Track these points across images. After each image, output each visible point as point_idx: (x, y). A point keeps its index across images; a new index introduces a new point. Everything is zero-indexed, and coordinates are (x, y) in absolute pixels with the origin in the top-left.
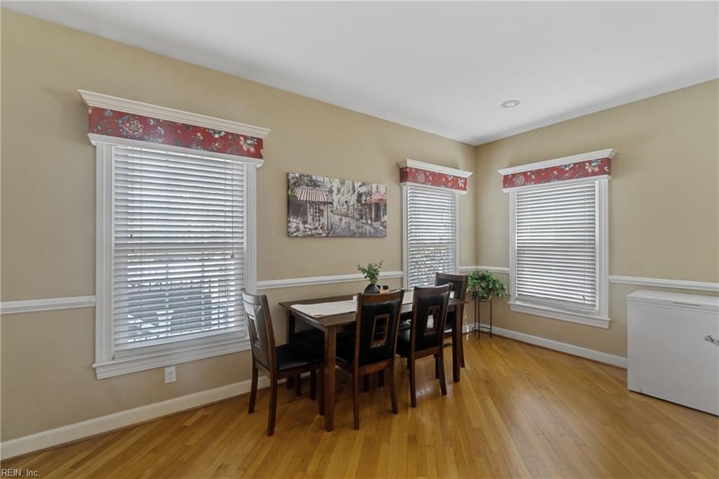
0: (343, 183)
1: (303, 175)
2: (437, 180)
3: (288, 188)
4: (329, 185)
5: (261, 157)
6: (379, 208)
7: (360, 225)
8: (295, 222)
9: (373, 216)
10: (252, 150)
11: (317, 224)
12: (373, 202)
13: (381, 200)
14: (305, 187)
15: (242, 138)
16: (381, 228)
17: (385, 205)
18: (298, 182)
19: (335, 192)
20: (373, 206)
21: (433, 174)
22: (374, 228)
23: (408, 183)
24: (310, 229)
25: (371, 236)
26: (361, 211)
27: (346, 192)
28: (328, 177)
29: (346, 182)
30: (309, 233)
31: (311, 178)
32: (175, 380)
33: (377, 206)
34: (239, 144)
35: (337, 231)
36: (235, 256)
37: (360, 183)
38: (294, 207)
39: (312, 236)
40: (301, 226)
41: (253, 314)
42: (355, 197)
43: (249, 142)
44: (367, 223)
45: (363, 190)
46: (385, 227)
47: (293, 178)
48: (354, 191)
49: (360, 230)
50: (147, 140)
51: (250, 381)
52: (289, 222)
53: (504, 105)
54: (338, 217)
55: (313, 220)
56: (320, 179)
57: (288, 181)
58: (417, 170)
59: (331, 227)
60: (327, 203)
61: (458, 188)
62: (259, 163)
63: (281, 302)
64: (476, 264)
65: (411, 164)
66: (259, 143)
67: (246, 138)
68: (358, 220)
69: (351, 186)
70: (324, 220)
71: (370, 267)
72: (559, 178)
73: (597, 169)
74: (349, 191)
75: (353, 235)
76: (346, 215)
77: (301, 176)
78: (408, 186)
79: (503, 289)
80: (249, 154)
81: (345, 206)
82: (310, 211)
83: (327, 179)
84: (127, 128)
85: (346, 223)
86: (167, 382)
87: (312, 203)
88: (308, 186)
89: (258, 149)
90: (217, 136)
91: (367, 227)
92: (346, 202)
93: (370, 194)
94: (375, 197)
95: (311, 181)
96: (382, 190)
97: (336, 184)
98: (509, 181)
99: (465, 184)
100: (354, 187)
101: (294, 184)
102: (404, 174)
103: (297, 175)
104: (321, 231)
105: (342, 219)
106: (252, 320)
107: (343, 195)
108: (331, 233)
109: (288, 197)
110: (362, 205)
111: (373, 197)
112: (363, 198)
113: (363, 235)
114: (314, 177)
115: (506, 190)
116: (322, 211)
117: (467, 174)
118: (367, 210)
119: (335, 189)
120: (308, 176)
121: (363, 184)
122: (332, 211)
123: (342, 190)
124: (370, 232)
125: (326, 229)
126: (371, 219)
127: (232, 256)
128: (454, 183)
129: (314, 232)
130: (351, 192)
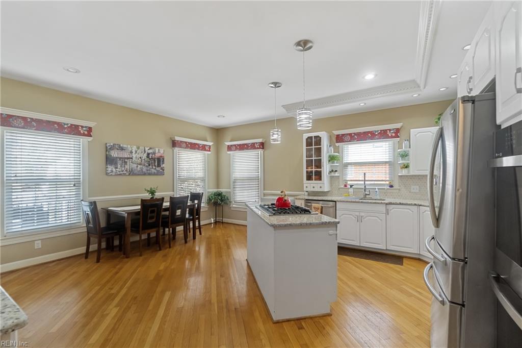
0: (138, 148)
1: (115, 144)
2: (193, 147)
3: (106, 151)
4: (130, 149)
5: (91, 136)
6: (160, 161)
7: (149, 169)
8: (110, 168)
9: (156, 164)
10: (86, 133)
11: (123, 169)
12: (156, 157)
13: (161, 156)
14: (116, 150)
15: (80, 127)
16: (161, 170)
17: (163, 159)
18: (112, 148)
19: (134, 152)
20: (156, 160)
21: (191, 144)
22: (157, 171)
23: (176, 148)
24: (119, 171)
25: (154, 174)
26: (149, 162)
27: (140, 152)
29: (140, 147)
30: (119, 173)
31: (120, 145)
32: (40, 247)
33: (159, 159)
34: (79, 130)
35: (135, 172)
36: (76, 185)
37: (148, 148)
38: (109, 160)
39: (120, 175)
40: (114, 170)
41: (89, 210)
42: (145, 155)
43: (84, 129)
44: (153, 168)
45: (150, 151)
46: (164, 170)
47: (109, 146)
48: (145, 152)
49: (149, 172)
50: (26, 129)
51: (86, 247)
52: (107, 168)
53: (219, 116)
54: (135, 165)
55: (121, 166)
56: (124, 146)
57: (106, 147)
58: (181, 142)
59: (132, 170)
60: (129, 158)
61: (206, 150)
62: (90, 139)
63: (103, 207)
64: (218, 188)
65: (177, 138)
66: (90, 129)
67: (82, 127)
68: (147, 166)
69: (143, 150)
70: (127, 167)
71: (151, 189)
72: (247, 149)
73: (258, 146)
74: (142, 152)
75: (145, 174)
76: (140, 164)
78: (176, 149)
79: (228, 199)
80: (84, 135)
81: (140, 160)
82: (119, 162)
83: (129, 146)
84: (15, 123)
85: (140, 168)
86: (36, 248)
87: (120, 158)
88: (118, 149)
89: (89, 132)
90: (66, 126)
91: (153, 170)
92: (140, 158)
93: (154, 153)
94: (157, 155)
95: (120, 147)
96: (162, 151)
97: (134, 148)
98: (230, 148)
99: (210, 148)
100: (145, 150)
101: (110, 148)
102: (174, 144)
103: (112, 144)
104: (125, 172)
105: (138, 166)
106: (87, 214)
107: (138, 154)
108: (132, 173)
109: (107, 155)
110: (150, 159)
111: (156, 155)
112: (151, 156)
113: (150, 174)
114: (121, 145)
115: (228, 152)
116: (126, 162)
117: (211, 144)
118: (153, 162)
119: (134, 151)
120: (118, 145)
121: (150, 149)
122: (132, 162)
123: (138, 152)
124: (154, 173)
125: (129, 171)
126: (155, 166)
127: (74, 185)
128: (204, 148)
129: (121, 173)
130: (143, 152)
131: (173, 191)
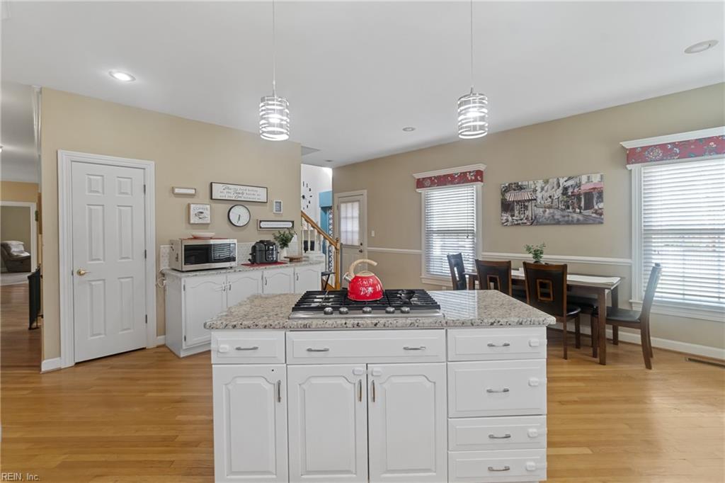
0: (546, 182)
1: (512, 184)
3: (502, 195)
4: (533, 186)
5: (483, 180)
6: (591, 197)
7: (566, 214)
8: (506, 216)
9: (582, 204)
10: (473, 178)
11: (522, 216)
12: (583, 192)
13: (594, 189)
14: (513, 191)
15: (468, 173)
16: (594, 215)
17: (600, 193)
18: (508, 189)
19: (539, 190)
20: (582, 196)
22: (584, 216)
24: (517, 220)
25: (578, 222)
26: (567, 202)
27: (550, 188)
28: (531, 180)
29: (551, 180)
30: (516, 223)
31: (518, 184)
33: (589, 195)
34: (467, 177)
35: (541, 220)
37: (566, 179)
38: (507, 207)
39: (518, 224)
40: (510, 218)
42: (560, 191)
43: (472, 174)
44: (575, 212)
45: (570, 183)
46: (601, 214)
47: (505, 187)
48: (559, 186)
49: (566, 218)
50: (432, 187)
52: (502, 216)
54: (541, 210)
55: (519, 213)
56: (524, 183)
57: (501, 190)
59: (535, 217)
60: (532, 200)
62: (482, 184)
65: (628, 145)
66: (481, 173)
67: (470, 172)
68: (562, 210)
69: (556, 183)
70: (528, 213)
74: (553, 188)
75: (558, 223)
76: (550, 207)
77: (509, 185)
78: (638, 168)
80: (471, 181)
81: (549, 200)
82: (517, 207)
83: (531, 182)
84: (426, 183)
85: (550, 213)
87: (518, 202)
88: (515, 190)
89: (479, 176)
90: (456, 176)
91: (575, 215)
92: (550, 197)
93: (579, 185)
94: (585, 187)
95: (518, 186)
96: (595, 179)
97: (540, 184)
100: (558, 183)
101: (505, 191)
103: (507, 185)
104: (526, 221)
105: (544, 212)
107: (546, 191)
108: (534, 221)
109: (502, 200)
110: (569, 197)
111: (582, 188)
112: (570, 190)
113: (568, 223)
114: (520, 183)
116: (527, 206)
118: (575, 201)
119: (539, 188)
120: (515, 183)
121: (570, 178)
122: (535, 206)
123: (546, 188)
124: (578, 220)
125: (530, 219)
126: (580, 208)
129: (520, 222)
130: (556, 187)
131: (631, 258)
